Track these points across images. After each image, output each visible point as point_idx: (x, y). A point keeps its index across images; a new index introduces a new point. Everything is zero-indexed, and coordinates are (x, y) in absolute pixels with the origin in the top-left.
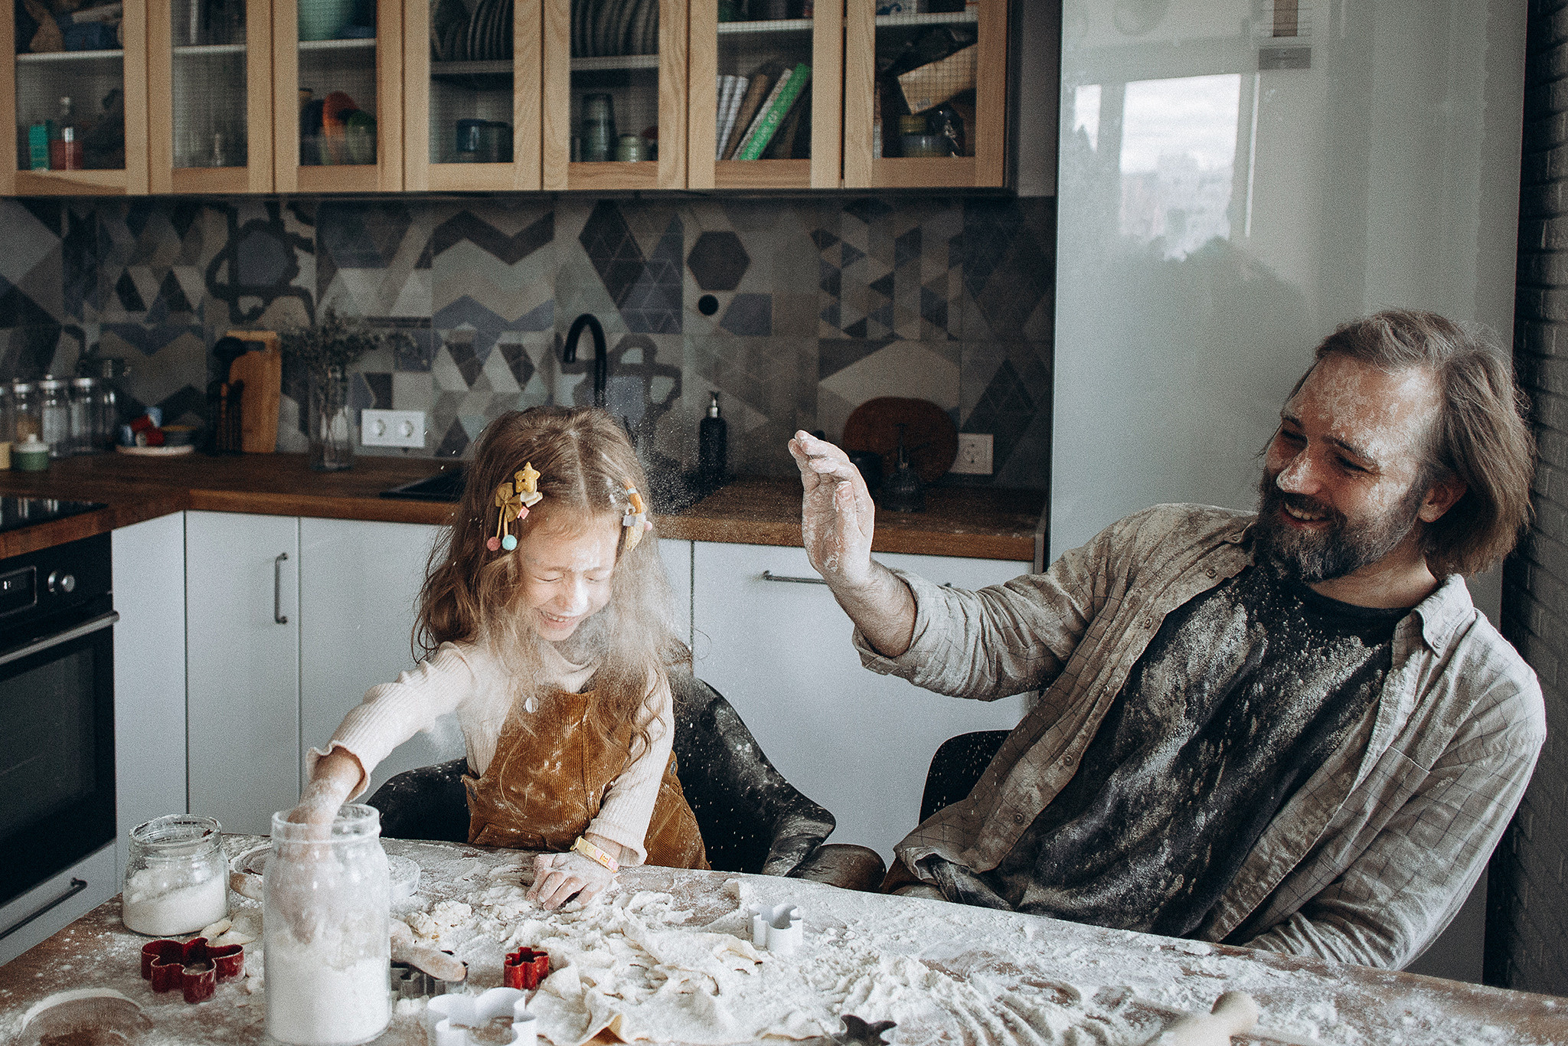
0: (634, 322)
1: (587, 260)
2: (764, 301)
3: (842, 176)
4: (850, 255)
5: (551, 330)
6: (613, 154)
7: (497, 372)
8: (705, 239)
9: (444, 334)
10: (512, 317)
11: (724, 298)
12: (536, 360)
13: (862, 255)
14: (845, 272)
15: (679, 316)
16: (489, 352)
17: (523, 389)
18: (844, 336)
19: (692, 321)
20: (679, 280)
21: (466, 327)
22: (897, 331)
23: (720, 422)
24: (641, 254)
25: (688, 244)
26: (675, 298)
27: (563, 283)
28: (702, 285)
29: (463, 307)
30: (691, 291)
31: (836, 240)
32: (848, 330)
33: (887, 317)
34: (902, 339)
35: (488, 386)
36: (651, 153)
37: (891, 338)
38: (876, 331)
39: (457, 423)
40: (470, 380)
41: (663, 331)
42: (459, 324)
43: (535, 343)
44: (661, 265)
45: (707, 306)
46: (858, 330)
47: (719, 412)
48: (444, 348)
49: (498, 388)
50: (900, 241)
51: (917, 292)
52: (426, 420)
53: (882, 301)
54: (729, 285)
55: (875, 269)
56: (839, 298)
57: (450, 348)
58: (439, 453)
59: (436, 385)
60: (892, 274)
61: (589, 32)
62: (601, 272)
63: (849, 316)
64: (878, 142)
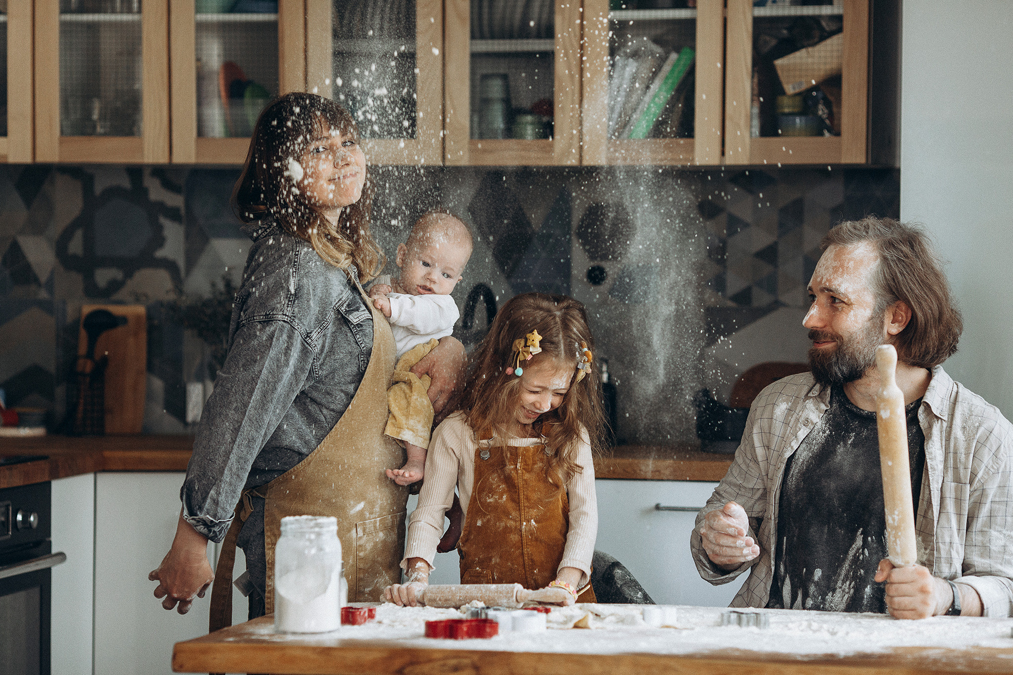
3: (723, 153)
4: (734, 223)
6: (511, 131)
13: (746, 225)
14: (731, 241)
18: (730, 304)
20: (568, 250)
22: (783, 298)
23: (611, 387)
24: (530, 225)
26: (564, 269)
31: (721, 210)
32: (736, 298)
33: (771, 285)
34: (784, 305)
36: (547, 130)
37: (776, 305)
38: (761, 298)
44: (549, 236)
45: (596, 276)
46: (744, 297)
47: (609, 378)
50: (784, 211)
51: (800, 259)
53: (766, 269)
55: (761, 239)
56: (725, 267)
60: (776, 243)
61: (486, 16)
63: (735, 284)
64: (756, 123)
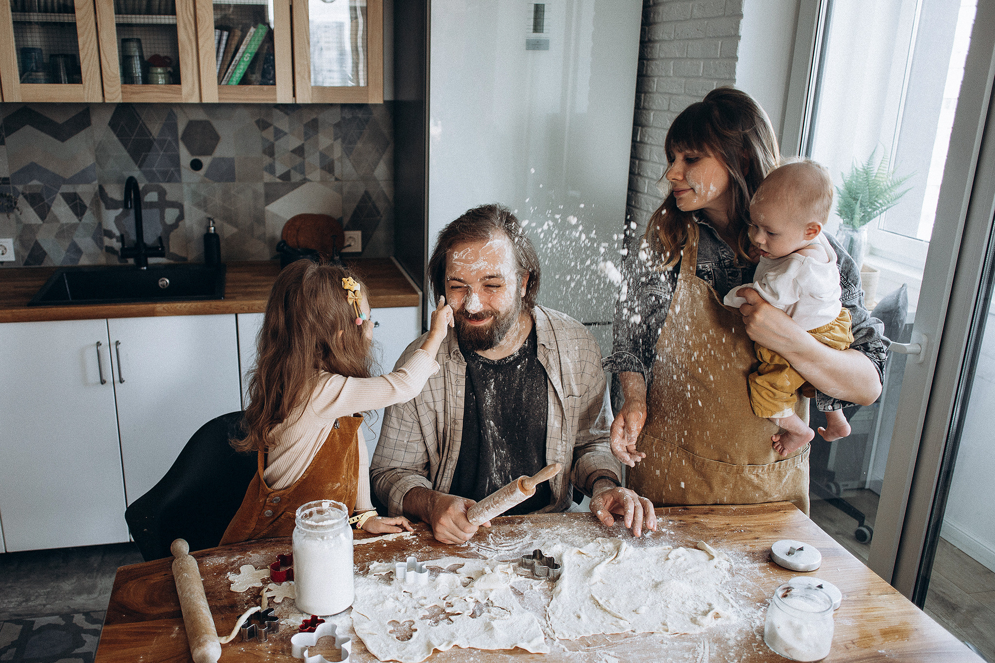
0: (150, 176)
1: (115, 138)
2: (231, 161)
3: (294, 95)
4: (279, 133)
5: (96, 182)
7: (62, 211)
8: (191, 124)
9: (20, 188)
10: (68, 175)
11: (206, 160)
12: (87, 202)
13: (286, 134)
14: (277, 143)
15: (179, 171)
16: (54, 199)
17: (80, 220)
18: (279, 180)
19: (187, 174)
20: (177, 149)
21: (35, 182)
22: (308, 177)
23: (215, 235)
24: (151, 134)
25: (181, 128)
26: (175, 161)
27: (100, 152)
28: (192, 154)
29: (31, 170)
30: (186, 157)
31: (270, 125)
32: (280, 177)
33: (301, 169)
34: (309, 181)
35: (55, 219)
37: (304, 181)
38: (296, 177)
39: (37, 243)
40: (43, 217)
41: (168, 181)
42: (31, 181)
43: (86, 191)
44: (164, 141)
45: (196, 165)
46: (286, 177)
47: (215, 230)
48: (21, 197)
49: (63, 221)
50: (306, 125)
51: (318, 154)
52: (14, 243)
53: (299, 160)
54: (209, 152)
55: (294, 142)
56: (274, 159)
57: (26, 197)
58: (26, 263)
59: (18, 221)
60: (303, 144)
62: (125, 146)
63: (280, 169)
